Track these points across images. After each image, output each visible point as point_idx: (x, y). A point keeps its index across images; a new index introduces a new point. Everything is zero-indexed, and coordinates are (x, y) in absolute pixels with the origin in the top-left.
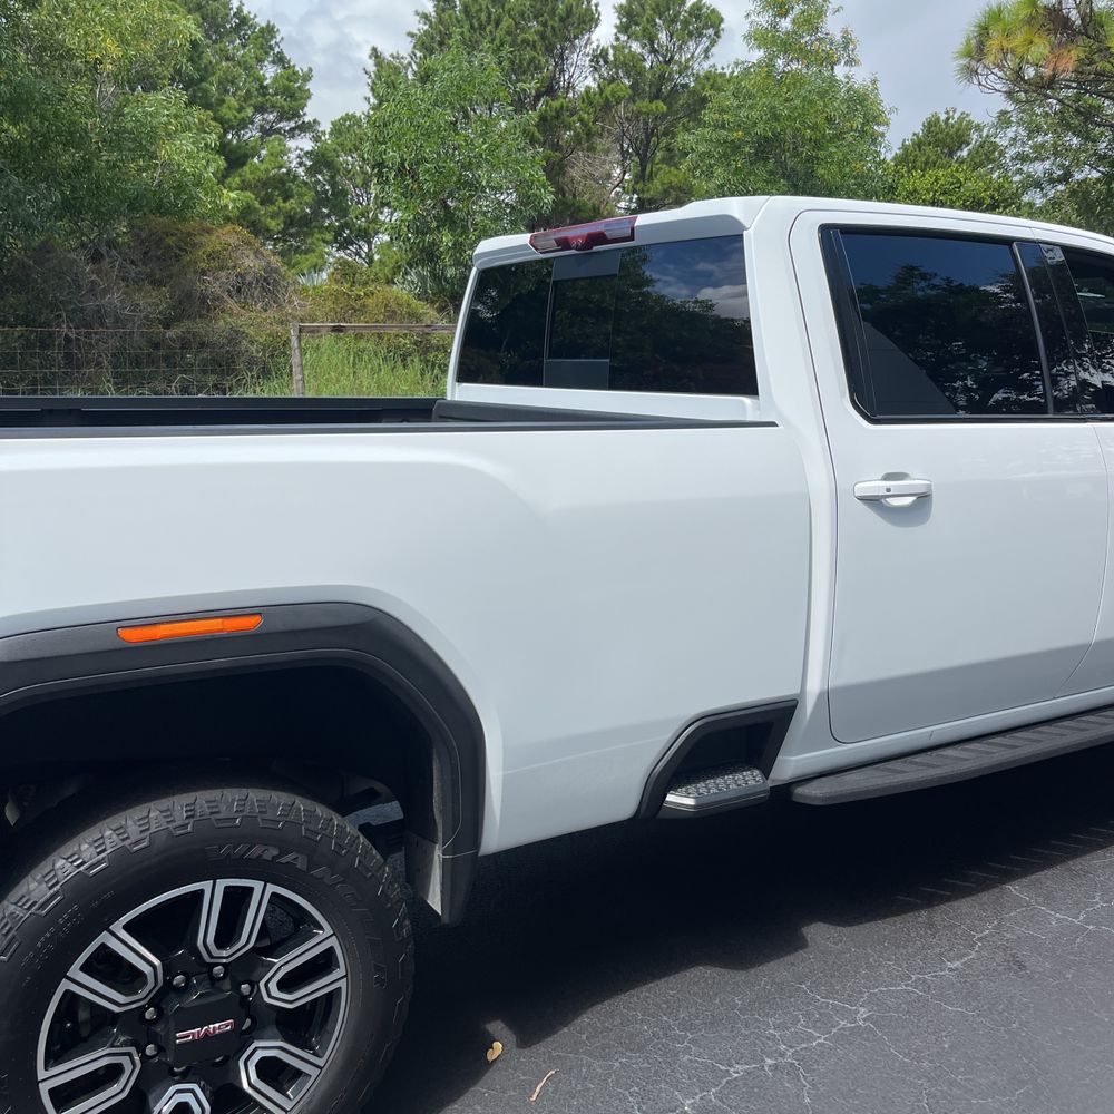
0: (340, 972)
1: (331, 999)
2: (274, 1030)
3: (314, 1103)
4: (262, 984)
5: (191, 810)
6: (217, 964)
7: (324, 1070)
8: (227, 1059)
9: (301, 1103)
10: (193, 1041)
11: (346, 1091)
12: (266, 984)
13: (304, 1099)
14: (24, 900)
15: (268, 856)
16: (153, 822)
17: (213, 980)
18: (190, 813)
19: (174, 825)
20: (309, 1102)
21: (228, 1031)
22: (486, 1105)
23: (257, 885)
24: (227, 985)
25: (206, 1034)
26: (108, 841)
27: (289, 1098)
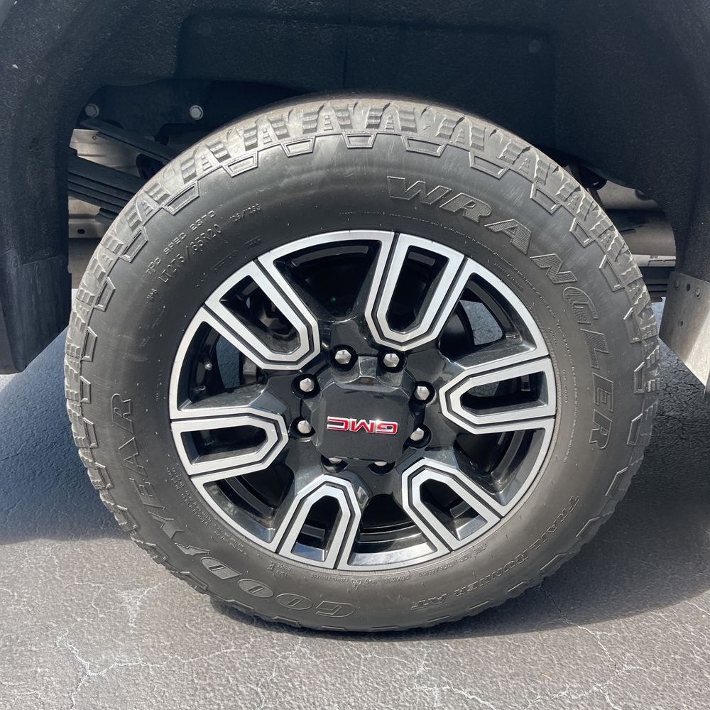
0: (548, 408)
1: (529, 438)
2: (450, 453)
3: (484, 553)
4: (442, 391)
5: (376, 118)
6: (392, 351)
7: (504, 521)
8: (389, 467)
9: (470, 546)
10: (345, 432)
11: (526, 554)
12: (448, 394)
13: (474, 544)
14: (156, 190)
15: (473, 214)
16: (323, 122)
17: (383, 369)
18: (373, 121)
19: (349, 132)
20: (480, 550)
21: (388, 435)
22: (701, 629)
23: (455, 258)
24: (398, 378)
25: (362, 428)
26: (260, 136)
27: (455, 536)
